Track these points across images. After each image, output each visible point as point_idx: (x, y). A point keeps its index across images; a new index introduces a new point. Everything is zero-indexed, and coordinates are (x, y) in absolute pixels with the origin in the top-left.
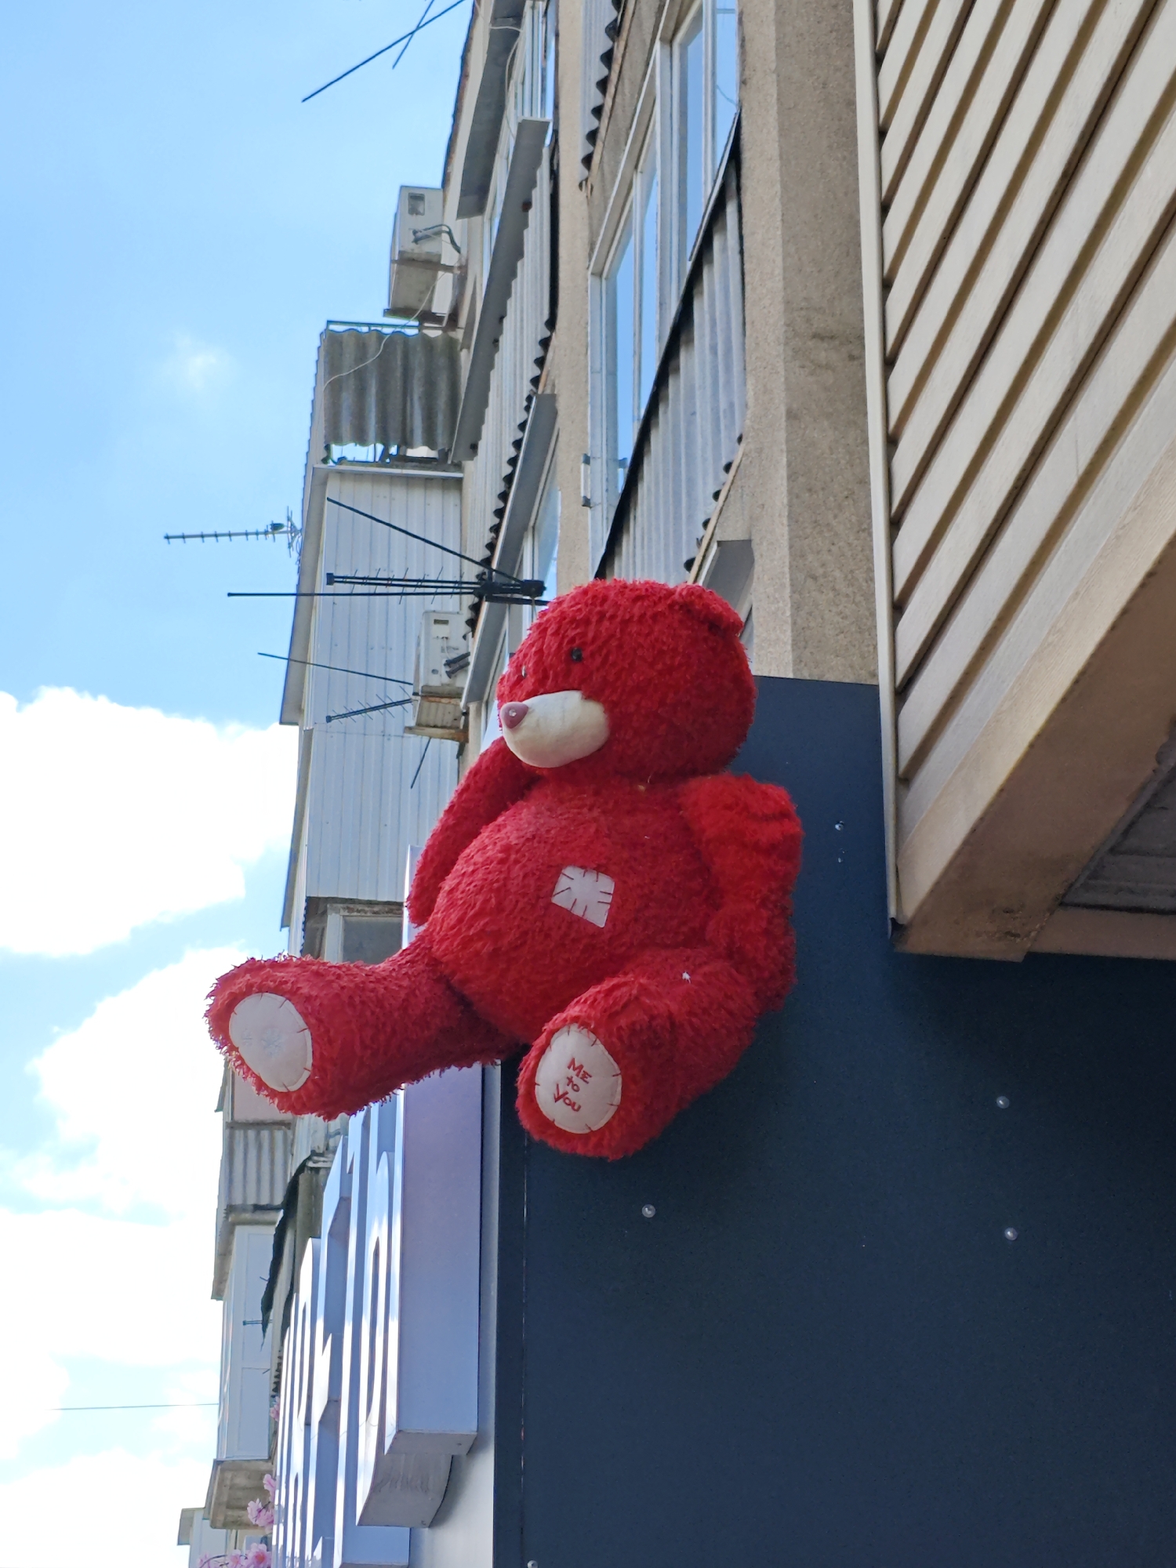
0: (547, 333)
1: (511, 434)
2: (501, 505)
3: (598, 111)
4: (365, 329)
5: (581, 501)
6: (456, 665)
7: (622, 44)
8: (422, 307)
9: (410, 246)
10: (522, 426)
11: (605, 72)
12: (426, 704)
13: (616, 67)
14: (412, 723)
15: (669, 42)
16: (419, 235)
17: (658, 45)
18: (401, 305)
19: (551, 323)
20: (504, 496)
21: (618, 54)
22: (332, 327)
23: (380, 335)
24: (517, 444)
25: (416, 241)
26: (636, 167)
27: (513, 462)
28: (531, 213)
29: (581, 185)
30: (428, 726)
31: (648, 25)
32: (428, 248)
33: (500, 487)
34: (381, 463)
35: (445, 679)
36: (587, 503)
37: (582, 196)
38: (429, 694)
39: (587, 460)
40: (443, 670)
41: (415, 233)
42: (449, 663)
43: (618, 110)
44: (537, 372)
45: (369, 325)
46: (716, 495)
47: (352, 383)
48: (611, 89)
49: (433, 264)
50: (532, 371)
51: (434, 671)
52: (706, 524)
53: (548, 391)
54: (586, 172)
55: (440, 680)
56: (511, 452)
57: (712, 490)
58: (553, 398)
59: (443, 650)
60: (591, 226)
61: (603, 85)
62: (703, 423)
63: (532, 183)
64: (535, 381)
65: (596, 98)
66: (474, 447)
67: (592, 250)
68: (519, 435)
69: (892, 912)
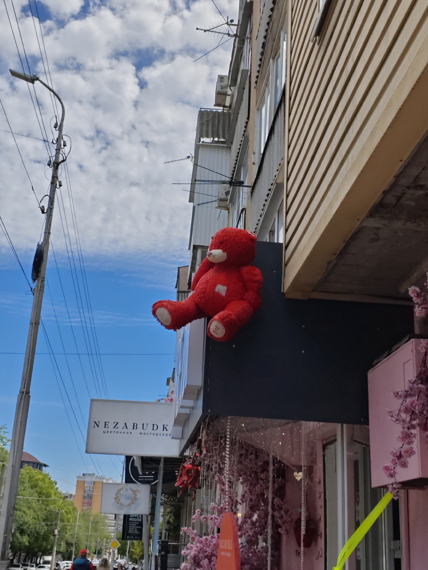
0: (247, 121)
1: (239, 143)
2: (237, 159)
3: (258, 72)
4: (209, 110)
5: (252, 163)
6: (227, 193)
7: (264, 57)
8: (223, 104)
9: (220, 90)
10: (241, 141)
11: (260, 63)
12: (220, 202)
13: (262, 62)
14: (217, 206)
15: (274, 58)
16: (222, 87)
17: (271, 59)
18: (218, 104)
19: (248, 118)
20: (237, 157)
21: (263, 59)
22: (201, 110)
23: (213, 112)
24: (240, 145)
25: (222, 88)
26: (267, 86)
27: (239, 149)
28: (245, 90)
29: (255, 88)
30: (221, 207)
31: (269, 54)
32: (224, 90)
33: (237, 155)
34: (212, 143)
35: (225, 196)
36: (254, 163)
37: (255, 90)
38: (221, 200)
39: (254, 154)
40: (224, 194)
41: (221, 86)
42: (226, 193)
43: (263, 72)
44: (245, 129)
45: (210, 109)
46: (277, 170)
47: (206, 123)
48: (261, 67)
49: (226, 94)
50: (244, 129)
51: (222, 195)
52: (275, 176)
53: (247, 135)
54: (256, 85)
55: (224, 196)
56: (239, 147)
57: (277, 169)
58: (248, 136)
59: (224, 190)
60: (257, 97)
61: (260, 66)
62: (275, 153)
63: (245, 84)
64: (245, 131)
65: (258, 69)
66: (232, 143)
67: (257, 103)
68: (241, 143)
69: (282, 291)
